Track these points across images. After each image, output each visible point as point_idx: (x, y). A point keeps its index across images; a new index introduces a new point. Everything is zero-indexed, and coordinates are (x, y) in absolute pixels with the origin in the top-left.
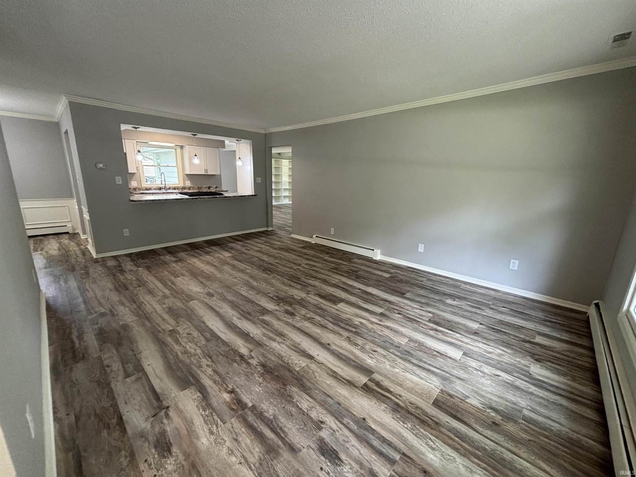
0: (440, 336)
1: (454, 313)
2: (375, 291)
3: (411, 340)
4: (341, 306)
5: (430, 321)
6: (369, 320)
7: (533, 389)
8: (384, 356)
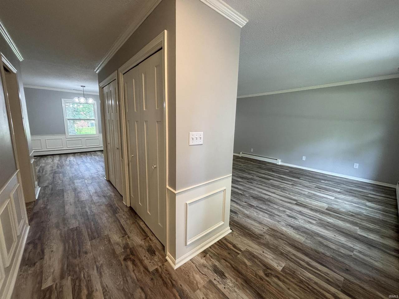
0: (322, 192)
1: (327, 186)
2: (284, 177)
3: (309, 193)
4: (271, 181)
5: (315, 187)
6: (287, 186)
7: (368, 208)
8: (300, 197)
